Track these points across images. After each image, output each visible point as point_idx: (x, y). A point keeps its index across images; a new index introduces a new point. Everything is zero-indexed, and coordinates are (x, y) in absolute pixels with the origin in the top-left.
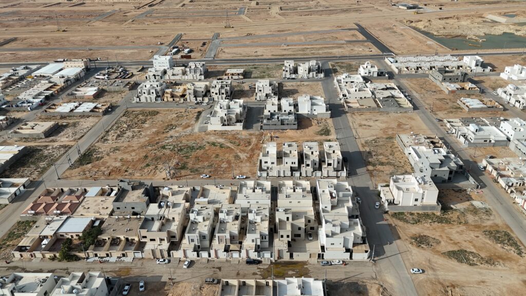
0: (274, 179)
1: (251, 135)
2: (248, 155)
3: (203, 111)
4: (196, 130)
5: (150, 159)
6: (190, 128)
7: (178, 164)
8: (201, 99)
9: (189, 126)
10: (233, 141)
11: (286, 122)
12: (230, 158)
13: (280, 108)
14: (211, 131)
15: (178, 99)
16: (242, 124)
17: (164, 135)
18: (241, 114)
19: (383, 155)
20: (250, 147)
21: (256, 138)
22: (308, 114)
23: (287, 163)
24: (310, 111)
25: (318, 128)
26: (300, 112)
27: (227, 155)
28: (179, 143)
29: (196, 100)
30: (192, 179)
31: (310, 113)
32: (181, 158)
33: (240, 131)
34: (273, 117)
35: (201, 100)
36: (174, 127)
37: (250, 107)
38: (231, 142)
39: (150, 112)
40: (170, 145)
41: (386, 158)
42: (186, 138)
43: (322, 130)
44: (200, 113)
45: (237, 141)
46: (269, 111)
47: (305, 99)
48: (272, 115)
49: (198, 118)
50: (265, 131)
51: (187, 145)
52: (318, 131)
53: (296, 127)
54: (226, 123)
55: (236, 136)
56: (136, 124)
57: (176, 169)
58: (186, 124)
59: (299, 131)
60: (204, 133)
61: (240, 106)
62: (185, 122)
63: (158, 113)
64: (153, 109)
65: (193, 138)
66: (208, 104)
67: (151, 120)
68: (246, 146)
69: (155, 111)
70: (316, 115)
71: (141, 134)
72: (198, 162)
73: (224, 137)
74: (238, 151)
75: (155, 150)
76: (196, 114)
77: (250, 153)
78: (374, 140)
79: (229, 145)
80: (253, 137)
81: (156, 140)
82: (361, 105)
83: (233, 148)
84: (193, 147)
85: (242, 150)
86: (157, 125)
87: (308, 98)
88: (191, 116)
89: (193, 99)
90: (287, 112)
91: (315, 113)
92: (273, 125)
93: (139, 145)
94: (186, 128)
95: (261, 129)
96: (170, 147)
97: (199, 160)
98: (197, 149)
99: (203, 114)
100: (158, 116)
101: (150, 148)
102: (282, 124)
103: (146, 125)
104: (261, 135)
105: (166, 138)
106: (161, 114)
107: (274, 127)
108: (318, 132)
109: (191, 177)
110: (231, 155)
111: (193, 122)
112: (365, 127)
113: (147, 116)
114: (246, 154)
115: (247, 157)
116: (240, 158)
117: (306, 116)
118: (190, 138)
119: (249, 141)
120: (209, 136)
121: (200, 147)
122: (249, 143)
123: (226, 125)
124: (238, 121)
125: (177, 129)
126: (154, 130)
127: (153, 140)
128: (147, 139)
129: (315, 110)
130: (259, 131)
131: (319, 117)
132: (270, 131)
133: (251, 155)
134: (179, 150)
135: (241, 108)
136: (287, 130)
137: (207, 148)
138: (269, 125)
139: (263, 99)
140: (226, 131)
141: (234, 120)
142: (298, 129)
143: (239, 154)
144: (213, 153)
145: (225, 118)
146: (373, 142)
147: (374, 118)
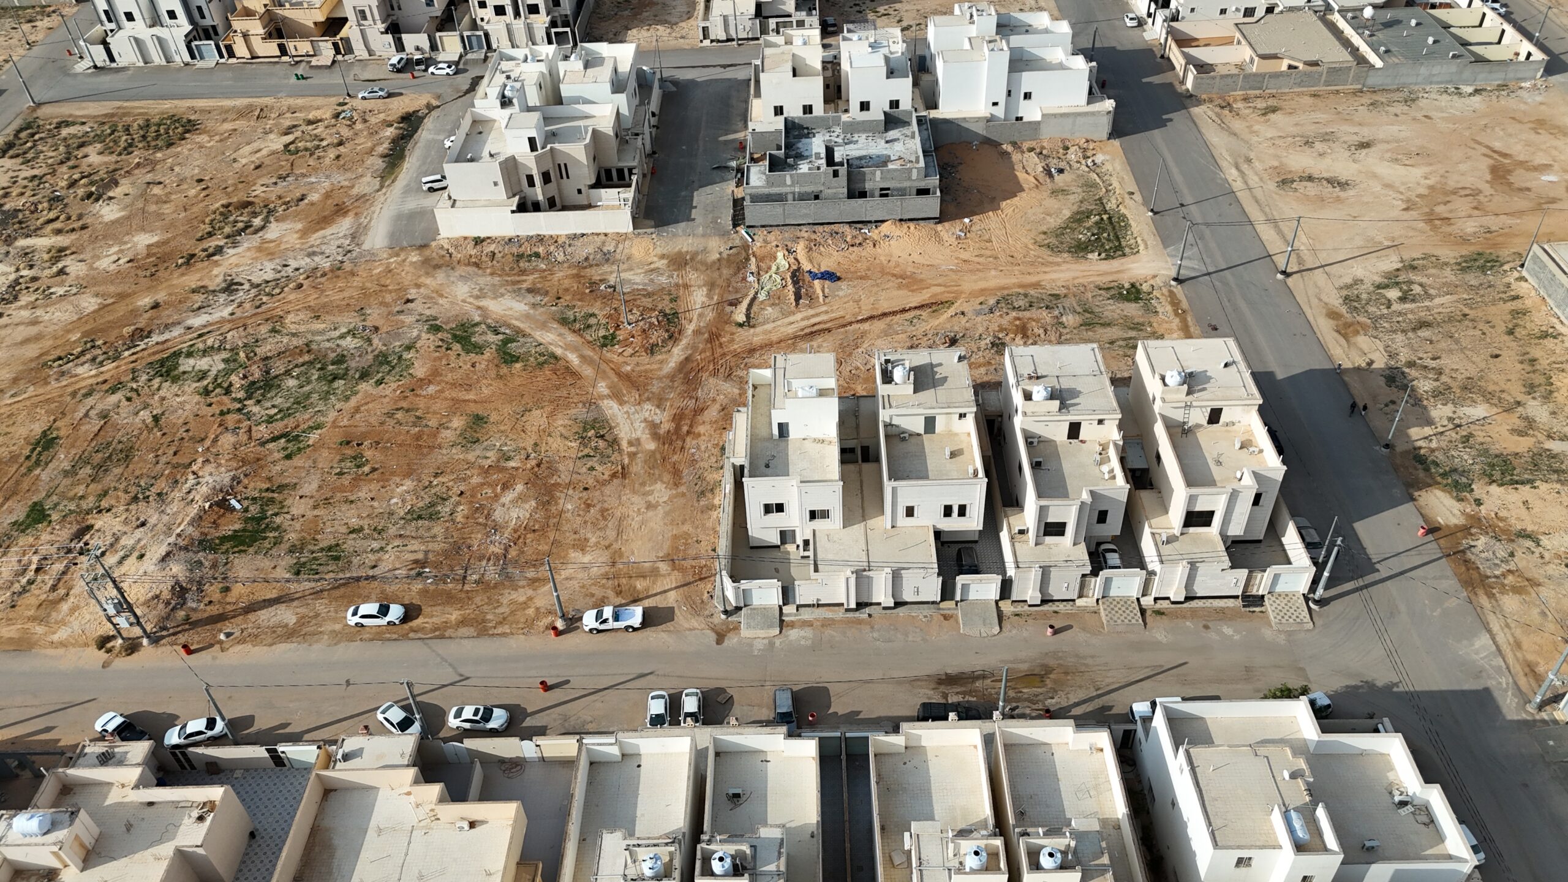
0: (827, 623)
1: (679, 262)
2: (663, 418)
3: (430, 108)
4: (377, 238)
5: (62, 459)
6: (345, 225)
7: (223, 504)
8: (422, 40)
9: (340, 210)
10: (581, 309)
11: (875, 180)
12: (555, 444)
13: (834, 91)
14: (457, 243)
15: (304, 47)
16: (629, 194)
17: (192, 279)
18: (623, 134)
19: (1488, 397)
20: (677, 353)
21: (711, 286)
22: (991, 119)
23: (910, 511)
24: (1002, 99)
25: (1052, 203)
26: (947, 110)
27: (537, 418)
28: (264, 329)
29: (400, 47)
30: (290, 634)
31: (999, 112)
32: (252, 449)
33: (621, 237)
34: (802, 144)
35: (425, 45)
36: (257, 222)
37: (675, 83)
38: (564, 322)
39: (147, 125)
40: (205, 352)
41: (1514, 420)
42: (313, 299)
43: (1079, 218)
44: (411, 122)
45: (600, 311)
46: (779, 111)
47: (973, 30)
48: (795, 132)
49: (395, 156)
50: (761, 234)
51: (308, 348)
52: (1054, 222)
53: (932, 205)
54: (539, 193)
55: (595, 274)
56: (54, 200)
57: (205, 544)
58: (328, 195)
59: (948, 231)
60: (414, 257)
61: (618, 86)
62: (327, 185)
63: (190, 127)
64: (167, 106)
65: (350, 290)
66: (458, 67)
67: (143, 176)
68: (652, 350)
69: (175, 119)
70: (1035, 126)
71: (62, 272)
72: (357, 480)
73: (529, 280)
74: (602, 388)
75: (113, 390)
76: (390, 132)
77: (675, 400)
78: (1391, 280)
79: (553, 339)
80: (692, 276)
81: (135, 313)
82: (1263, 57)
83: (573, 359)
84: (341, 360)
85: (626, 378)
86: (167, 209)
87: (989, 23)
88: (364, 142)
89: (383, 43)
90: (876, 114)
91: (1031, 112)
92: (802, 197)
93: (32, 351)
94: (325, 221)
95: (735, 225)
96: (203, 363)
97: (358, 460)
98: (364, 375)
99: (426, 134)
100: (183, 149)
101: (85, 372)
102: (851, 195)
103: (108, 212)
104: (739, 260)
105: (199, 299)
106: (203, 138)
107: (809, 211)
108: (1059, 233)
109: (286, 615)
110: (561, 421)
111: (367, 184)
112: (1311, 189)
113: (129, 148)
114: (649, 411)
115: (653, 427)
116: (614, 443)
117: (980, 129)
118: (333, 295)
119: (666, 305)
120: (441, 276)
121: (382, 359)
122: (671, 322)
123: (536, 207)
124: (608, 178)
125: (274, 231)
126: (143, 240)
127: (121, 310)
128: (90, 303)
129: (1027, 96)
130: (724, 234)
131: (1049, 137)
132: (789, 233)
133: (678, 418)
134: (251, 389)
135: (622, 99)
136: (885, 228)
137: (420, 370)
138: (780, 198)
139: (743, 35)
140: (541, 239)
141: (583, 172)
142: (940, 220)
143: (611, 408)
144: (456, 405)
145: (529, 161)
146: (1393, 294)
147: (1349, 132)
